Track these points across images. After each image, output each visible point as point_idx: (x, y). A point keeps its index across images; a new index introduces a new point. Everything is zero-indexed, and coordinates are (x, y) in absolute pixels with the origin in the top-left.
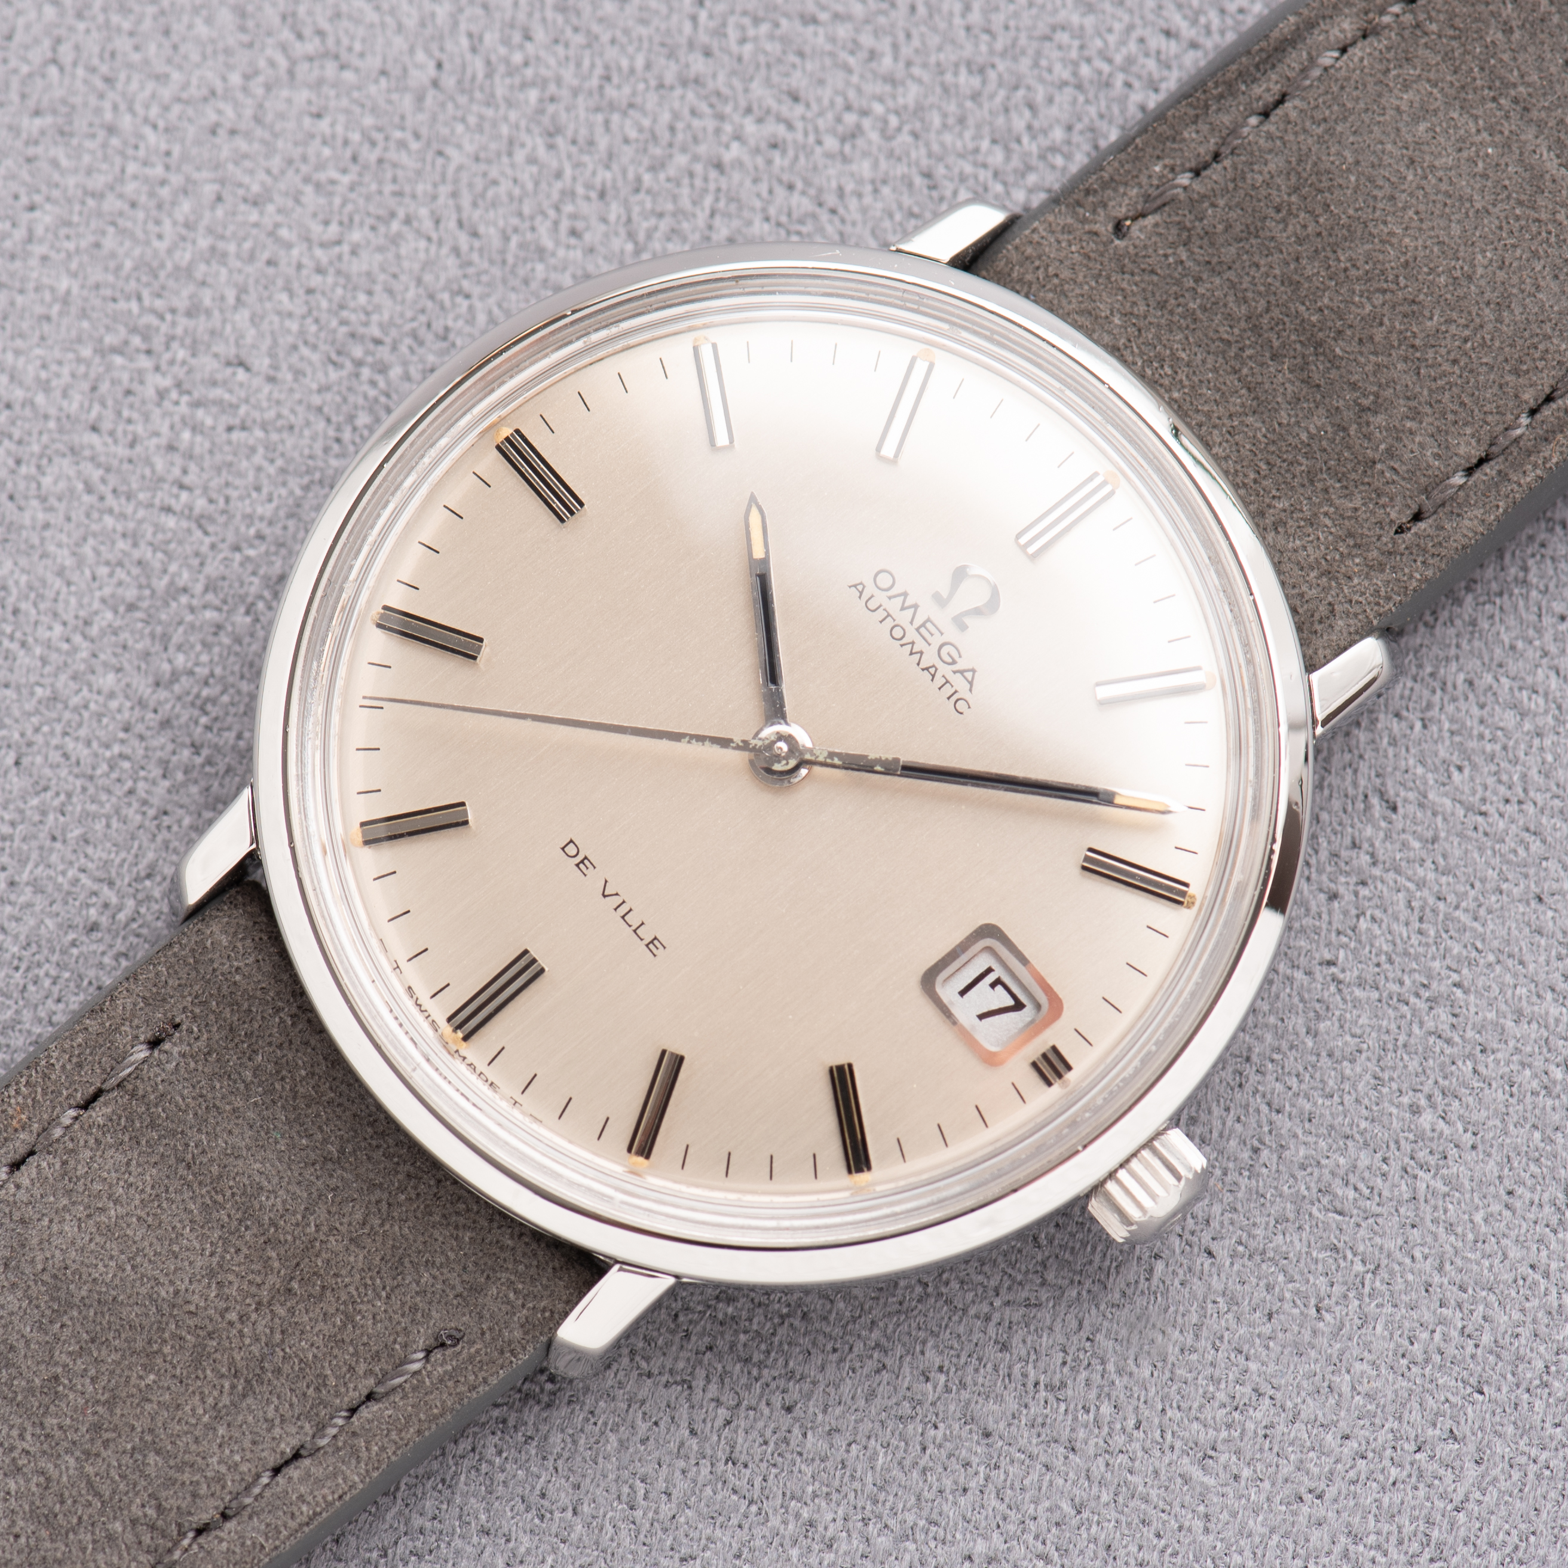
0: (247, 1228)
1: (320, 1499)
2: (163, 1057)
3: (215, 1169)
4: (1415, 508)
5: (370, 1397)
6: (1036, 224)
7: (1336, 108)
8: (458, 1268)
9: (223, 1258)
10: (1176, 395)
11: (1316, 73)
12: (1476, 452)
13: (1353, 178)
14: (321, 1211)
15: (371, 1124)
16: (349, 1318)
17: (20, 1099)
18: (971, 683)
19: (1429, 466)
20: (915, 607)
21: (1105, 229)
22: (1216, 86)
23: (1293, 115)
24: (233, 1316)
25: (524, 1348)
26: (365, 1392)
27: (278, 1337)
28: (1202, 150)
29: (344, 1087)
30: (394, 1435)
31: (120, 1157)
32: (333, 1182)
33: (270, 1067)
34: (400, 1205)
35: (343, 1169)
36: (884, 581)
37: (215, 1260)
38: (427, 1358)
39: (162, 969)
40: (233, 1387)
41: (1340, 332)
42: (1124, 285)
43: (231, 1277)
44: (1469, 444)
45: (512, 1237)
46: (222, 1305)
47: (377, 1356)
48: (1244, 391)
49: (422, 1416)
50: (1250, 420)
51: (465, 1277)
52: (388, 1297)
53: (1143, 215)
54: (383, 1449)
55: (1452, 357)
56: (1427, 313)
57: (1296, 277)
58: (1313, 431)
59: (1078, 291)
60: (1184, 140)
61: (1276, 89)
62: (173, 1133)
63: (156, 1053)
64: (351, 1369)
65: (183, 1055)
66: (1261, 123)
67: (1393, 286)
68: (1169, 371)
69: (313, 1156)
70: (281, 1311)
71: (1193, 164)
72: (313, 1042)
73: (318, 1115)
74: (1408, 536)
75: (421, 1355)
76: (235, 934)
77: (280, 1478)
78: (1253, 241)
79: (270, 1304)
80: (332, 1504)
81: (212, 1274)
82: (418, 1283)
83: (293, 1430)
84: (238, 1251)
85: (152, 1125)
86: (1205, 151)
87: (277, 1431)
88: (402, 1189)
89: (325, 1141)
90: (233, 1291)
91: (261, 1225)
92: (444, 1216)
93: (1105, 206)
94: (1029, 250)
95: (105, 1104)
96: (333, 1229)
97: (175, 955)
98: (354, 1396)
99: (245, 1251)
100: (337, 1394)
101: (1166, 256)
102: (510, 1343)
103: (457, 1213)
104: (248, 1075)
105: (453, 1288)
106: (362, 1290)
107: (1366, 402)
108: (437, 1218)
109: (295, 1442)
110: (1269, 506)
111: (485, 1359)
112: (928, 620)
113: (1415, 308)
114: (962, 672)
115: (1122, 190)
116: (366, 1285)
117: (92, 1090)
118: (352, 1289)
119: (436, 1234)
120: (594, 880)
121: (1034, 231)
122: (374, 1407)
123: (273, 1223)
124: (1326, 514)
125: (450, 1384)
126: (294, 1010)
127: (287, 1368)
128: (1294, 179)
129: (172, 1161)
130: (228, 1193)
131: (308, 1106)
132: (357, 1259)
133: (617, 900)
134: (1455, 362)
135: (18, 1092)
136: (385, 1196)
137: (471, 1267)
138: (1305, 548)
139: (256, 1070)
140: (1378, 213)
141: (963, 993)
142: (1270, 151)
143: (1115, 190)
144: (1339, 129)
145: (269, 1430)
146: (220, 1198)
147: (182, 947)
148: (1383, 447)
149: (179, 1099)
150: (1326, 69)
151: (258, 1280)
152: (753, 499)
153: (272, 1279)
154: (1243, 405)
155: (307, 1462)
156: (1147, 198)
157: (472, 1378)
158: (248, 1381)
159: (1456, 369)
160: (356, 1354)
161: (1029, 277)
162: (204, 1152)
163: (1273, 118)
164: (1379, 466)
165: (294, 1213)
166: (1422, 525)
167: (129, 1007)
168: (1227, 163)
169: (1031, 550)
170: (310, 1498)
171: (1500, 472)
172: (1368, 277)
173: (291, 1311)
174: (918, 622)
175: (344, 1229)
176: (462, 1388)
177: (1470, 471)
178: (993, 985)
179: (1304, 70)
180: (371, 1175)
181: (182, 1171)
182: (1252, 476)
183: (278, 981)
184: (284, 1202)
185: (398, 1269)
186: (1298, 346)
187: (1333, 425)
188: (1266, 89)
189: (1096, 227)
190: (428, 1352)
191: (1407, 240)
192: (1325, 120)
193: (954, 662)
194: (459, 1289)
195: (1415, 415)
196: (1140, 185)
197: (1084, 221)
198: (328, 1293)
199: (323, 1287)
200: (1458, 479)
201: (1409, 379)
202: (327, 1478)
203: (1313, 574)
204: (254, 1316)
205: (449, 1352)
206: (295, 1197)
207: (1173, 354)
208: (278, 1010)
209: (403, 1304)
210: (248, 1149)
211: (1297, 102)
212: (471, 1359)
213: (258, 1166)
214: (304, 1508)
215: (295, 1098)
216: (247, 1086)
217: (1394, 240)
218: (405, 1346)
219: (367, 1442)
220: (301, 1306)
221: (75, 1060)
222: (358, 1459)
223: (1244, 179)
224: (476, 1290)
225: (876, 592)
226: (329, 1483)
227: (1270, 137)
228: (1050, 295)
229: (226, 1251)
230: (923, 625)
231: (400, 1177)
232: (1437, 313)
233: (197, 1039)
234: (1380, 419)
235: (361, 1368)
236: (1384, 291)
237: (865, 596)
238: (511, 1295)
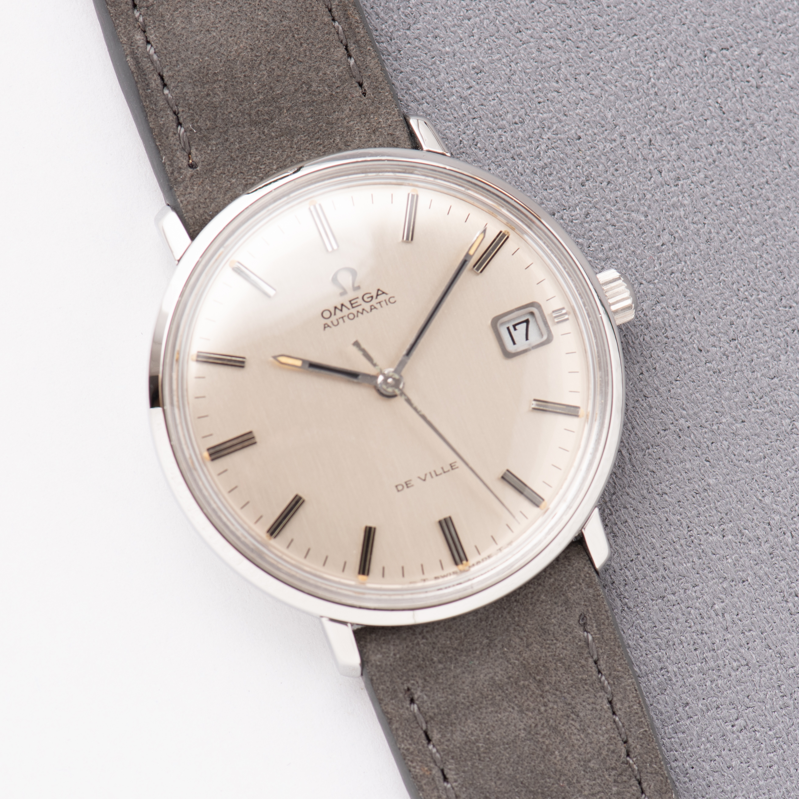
0: (507, 690)
1: (633, 699)
2: (420, 700)
3: (477, 695)
4: (357, 85)
5: (596, 662)
6: (179, 200)
7: (174, 54)
8: (555, 606)
9: (516, 705)
10: (275, 167)
11: (155, 57)
12: (343, 50)
13: (207, 58)
14: (511, 655)
15: (481, 621)
16: (560, 660)
17: (418, 767)
18: (383, 293)
19: (342, 72)
20: (342, 305)
21: (190, 171)
22: (145, 101)
23: (170, 73)
24: (543, 709)
25: (598, 590)
26: (593, 664)
27: (558, 693)
28: (171, 118)
29: (461, 627)
30: (617, 658)
31: (458, 733)
32: (500, 646)
33: (441, 655)
34: (520, 621)
35: (495, 639)
36: (327, 314)
37: (516, 708)
38: (588, 632)
39: (381, 687)
40: (573, 720)
41: (271, 88)
42: (219, 172)
43: (526, 704)
44: (338, 52)
45: (550, 578)
46: (536, 712)
47: (581, 654)
48: (282, 138)
49: (612, 643)
50: (295, 140)
51: (560, 604)
52: (557, 640)
53: (190, 153)
54: (621, 665)
55: (299, 45)
56: (276, 48)
57: (241, 98)
58: (309, 115)
59: (215, 192)
60: (164, 124)
61: (156, 77)
62: (455, 707)
63: (417, 702)
64: (582, 666)
65: (422, 691)
66: (168, 89)
67: (259, 58)
68: (263, 167)
69: (485, 651)
70: (547, 688)
71: (175, 124)
72: (437, 633)
73: (468, 642)
74: (368, 92)
75: (585, 633)
76: (378, 651)
77: (617, 713)
78: (218, 110)
79: (543, 691)
80: (637, 695)
81: (521, 711)
82: (555, 625)
83: (600, 700)
84: (516, 697)
85: (449, 715)
86: (172, 117)
87: (598, 707)
88: (513, 617)
89: (481, 643)
90: (532, 705)
91: (508, 683)
92: (531, 604)
93: (180, 168)
94: (190, 207)
95: (432, 732)
96: (519, 653)
97: (377, 679)
98: (594, 669)
99: (516, 694)
100: (591, 676)
101: (212, 150)
102: (594, 595)
103: (532, 598)
104: (440, 666)
105: (562, 611)
106: (550, 650)
107: (305, 88)
108: (531, 607)
109: (606, 702)
110: (337, 145)
111: (597, 608)
112: (350, 301)
113: (272, 52)
114: (377, 295)
115: (175, 159)
116: (549, 648)
117: (423, 735)
118: (548, 654)
119: (537, 610)
120: (416, 482)
121: (182, 202)
122: (601, 662)
123: (509, 678)
124: (348, 122)
125: (602, 627)
126: (420, 637)
127: (573, 694)
128: (198, 84)
129: (467, 712)
130: (490, 692)
131: (463, 645)
132: (536, 647)
133: (428, 476)
134: (301, 44)
135: (414, 767)
136: (513, 626)
137: (556, 600)
138: (360, 136)
139: (440, 662)
140: (225, 53)
141: (514, 343)
142: (182, 89)
143: (174, 162)
144: (183, 56)
145: (596, 710)
146: (490, 697)
147: (375, 675)
148: (326, 88)
149: (441, 700)
150: (155, 53)
151: (530, 693)
152: (275, 357)
153: (532, 687)
154: (288, 141)
155: (615, 699)
156: (184, 149)
157: (603, 616)
158: (572, 712)
159: (305, 45)
160: (576, 662)
161: (201, 211)
162: (468, 697)
163: (168, 83)
164: (334, 93)
165: (508, 667)
166: (365, 84)
167: (393, 707)
168: (181, 109)
169: (335, 247)
170: (632, 703)
171: (354, 43)
172: (252, 68)
173: (548, 683)
174: (349, 306)
175: (521, 648)
176: (606, 623)
177: (350, 56)
178: (515, 329)
179: (152, 62)
180: (502, 629)
181: (473, 709)
182: (321, 147)
183: (405, 639)
184: (501, 670)
185: (545, 631)
186: (271, 108)
187: (310, 106)
188: (155, 81)
189: (189, 175)
190: (585, 630)
191: (241, 45)
192: (177, 61)
193: (372, 297)
194: (564, 609)
195: (318, 70)
196: (177, 150)
197: (184, 180)
198: (546, 665)
199: (544, 666)
200: (352, 61)
201: (301, 67)
202: (625, 693)
203: (373, 137)
204: (546, 700)
205: (588, 622)
206: (501, 664)
207: (256, 162)
208: (418, 644)
209: (562, 634)
210: (473, 677)
211: (165, 70)
212: (594, 614)
213: (482, 676)
214: (635, 707)
215: (457, 650)
216: (445, 668)
217: (240, 51)
218: (580, 640)
219: (615, 671)
220: (548, 678)
221: (408, 738)
222: (621, 677)
223: (191, 105)
224: (566, 602)
225: (331, 319)
226: (628, 693)
227: (176, 87)
228: (213, 205)
229: (514, 702)
230: (352, 304)
231: (508, 617)
232: (277, 44)
233: (417, 683)
234: (314, 85)
235: (583, 662)
236: (260, 63)
237: (330, 324)
238: (574, 587)
